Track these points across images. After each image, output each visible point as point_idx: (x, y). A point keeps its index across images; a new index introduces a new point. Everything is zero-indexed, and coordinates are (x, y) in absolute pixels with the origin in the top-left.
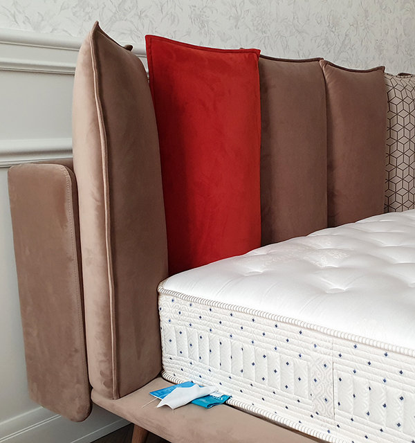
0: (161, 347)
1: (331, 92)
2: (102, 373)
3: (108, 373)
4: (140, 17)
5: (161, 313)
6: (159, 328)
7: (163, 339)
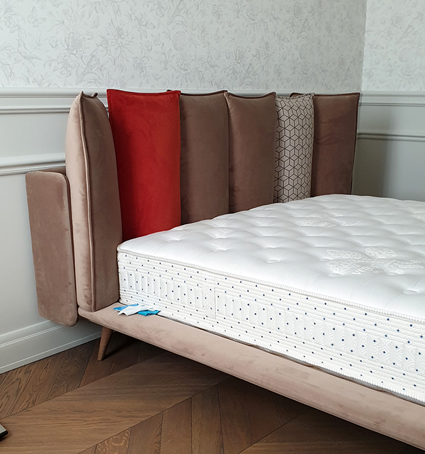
0: (119, 284)
1: (232, 115)
2: (86, 296)
3: (89, 296)
4: (101, 70)
5: (119, 263)
6: (118, 273)
7: (120, 279)
